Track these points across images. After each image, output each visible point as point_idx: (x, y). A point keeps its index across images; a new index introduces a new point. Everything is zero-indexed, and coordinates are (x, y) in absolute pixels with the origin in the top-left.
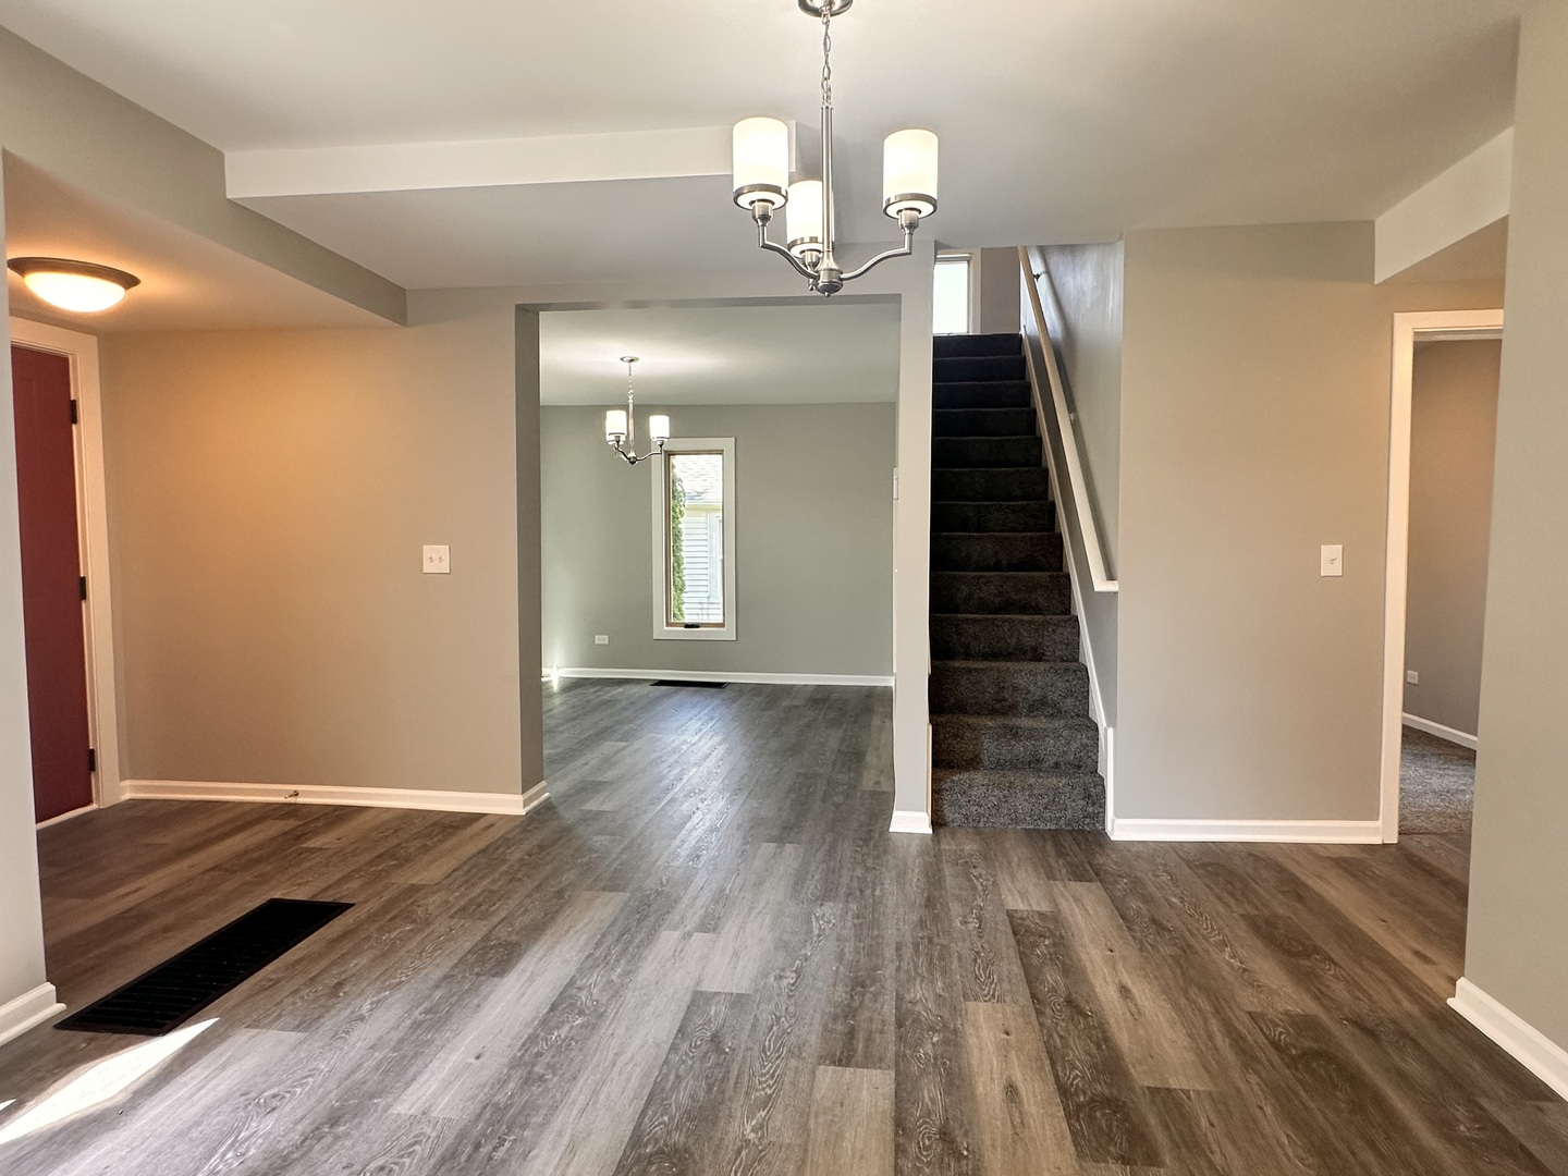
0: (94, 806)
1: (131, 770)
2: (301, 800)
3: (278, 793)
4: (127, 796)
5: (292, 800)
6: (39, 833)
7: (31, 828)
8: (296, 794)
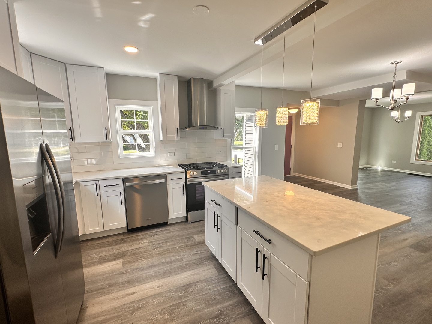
0: (290, 175)
1: (295, 171)
2: (315, 180)
3: (313, 178)
4: (294, 175)
5: (314, 179)
6: (284, 177)
7: (284, 176)
8: (315, 179)
